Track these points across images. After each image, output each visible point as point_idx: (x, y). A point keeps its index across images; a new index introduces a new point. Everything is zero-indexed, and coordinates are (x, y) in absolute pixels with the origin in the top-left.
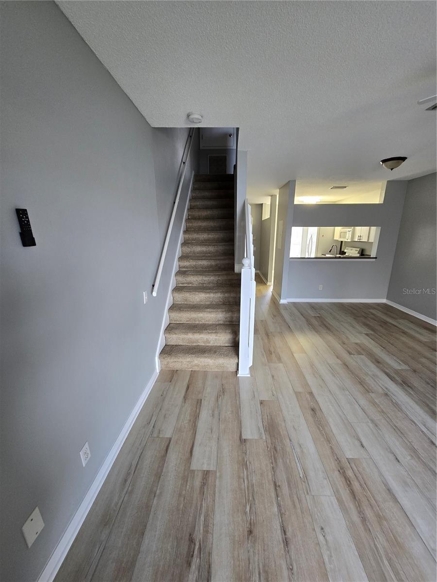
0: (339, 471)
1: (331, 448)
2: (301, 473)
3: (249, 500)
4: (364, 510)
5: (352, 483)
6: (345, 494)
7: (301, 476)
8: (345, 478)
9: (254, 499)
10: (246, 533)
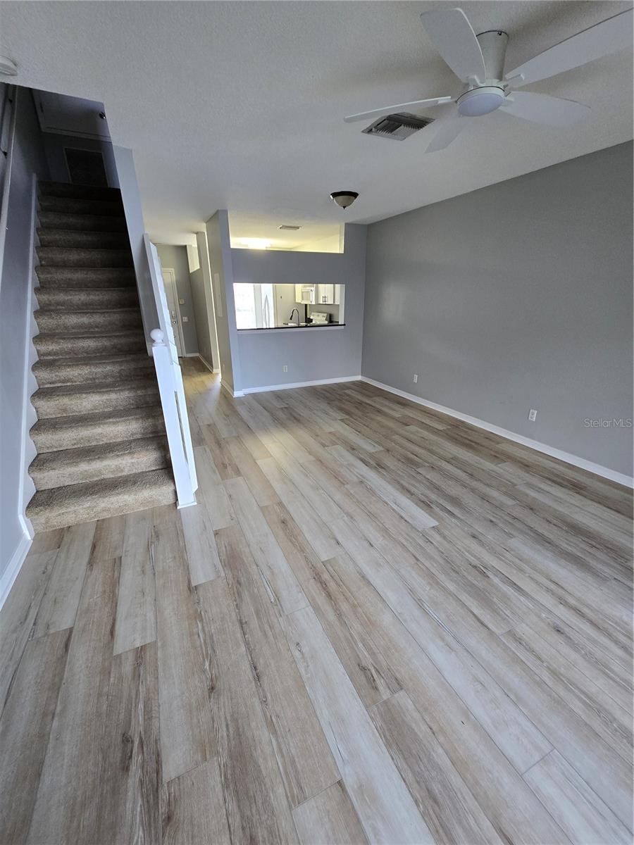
0: (314, 578)
1: (305, 557)
2: (272, 597)
3: (207, 654)
4: (340, 606)
5: (328, 585)
6: (321, 599)
7: (272, 600)
8: (321, 583)
9: (214, 651)
10: (206, 693)
